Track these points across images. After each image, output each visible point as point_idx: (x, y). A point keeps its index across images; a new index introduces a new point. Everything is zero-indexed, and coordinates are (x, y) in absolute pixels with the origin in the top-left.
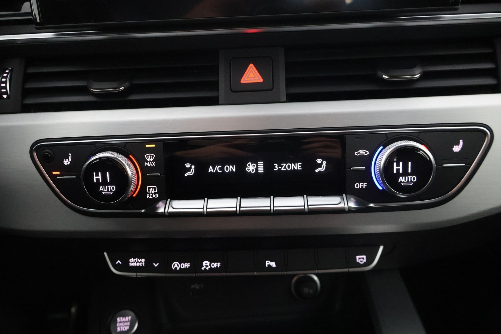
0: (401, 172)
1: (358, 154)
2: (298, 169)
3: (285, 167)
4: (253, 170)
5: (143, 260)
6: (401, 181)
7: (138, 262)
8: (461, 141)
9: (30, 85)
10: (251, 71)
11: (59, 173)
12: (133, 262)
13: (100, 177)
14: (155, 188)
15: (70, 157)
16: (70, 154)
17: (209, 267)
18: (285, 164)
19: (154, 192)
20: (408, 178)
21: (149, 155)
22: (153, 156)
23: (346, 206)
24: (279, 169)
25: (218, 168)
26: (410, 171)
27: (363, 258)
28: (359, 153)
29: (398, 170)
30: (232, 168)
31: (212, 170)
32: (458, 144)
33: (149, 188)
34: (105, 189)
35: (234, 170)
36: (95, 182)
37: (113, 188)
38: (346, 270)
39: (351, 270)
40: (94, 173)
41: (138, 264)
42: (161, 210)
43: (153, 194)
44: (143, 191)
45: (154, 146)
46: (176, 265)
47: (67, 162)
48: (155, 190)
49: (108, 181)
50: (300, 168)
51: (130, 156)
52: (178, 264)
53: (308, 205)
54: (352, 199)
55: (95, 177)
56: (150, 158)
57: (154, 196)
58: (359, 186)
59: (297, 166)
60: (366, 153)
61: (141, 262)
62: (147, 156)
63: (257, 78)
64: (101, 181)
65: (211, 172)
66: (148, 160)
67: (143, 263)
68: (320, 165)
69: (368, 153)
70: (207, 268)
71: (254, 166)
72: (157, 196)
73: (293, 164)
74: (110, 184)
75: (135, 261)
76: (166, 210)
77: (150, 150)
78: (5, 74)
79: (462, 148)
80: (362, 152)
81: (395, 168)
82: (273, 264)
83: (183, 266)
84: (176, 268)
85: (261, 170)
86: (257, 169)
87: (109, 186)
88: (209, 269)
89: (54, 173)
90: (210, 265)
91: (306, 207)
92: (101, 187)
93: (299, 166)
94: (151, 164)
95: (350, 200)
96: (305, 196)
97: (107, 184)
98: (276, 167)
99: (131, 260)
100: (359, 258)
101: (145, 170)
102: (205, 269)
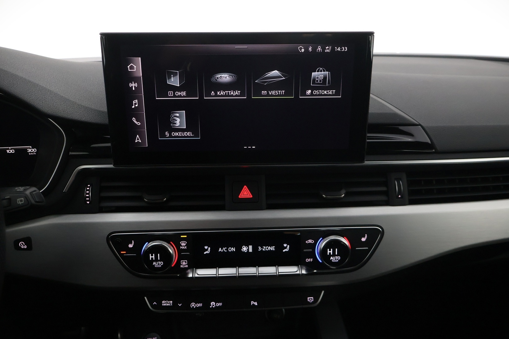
0: (332, 254)
1: (307, 242)
2: (273, 250)
3: (265, 249)
4: (246, 250)
5: (171, 302)
6: (332, 260)
7: (168, 303)
8: (366, 235)
9: (104, 194)
10: (245, 190)
11: (125, 252)
12: (165, 303)
13: (154, 257)
14: (186, 262)
15: (133, 242)
16: (133, 241)
17: (215, 306)
18: (265, 247)
19: (185, 264)
20: (336, 258)
21: (183, 242)
22: (185, 243)
23: (301, 273)
24: (262, 250)
25: (224, 249)
26: (336, 254)
27: (312, 299)
28: (309, 242)
29: (330, 253)
30: (233, 249)
31: (221, 250)
32: (364, 237)
33: (182, 262)
34: (157, 264)
35: (234, 250)
36: (150, 259)
37: (161, 263)
38: (301, 306)
39: (304, 306)
40: (150, 254)
41: (168, 305)
42: (190, 275)
43: (184, 265)
44: (178, 263)
45: (186, 236)
46: (193, 305)
47: (131, 246)
48: (186, 263)
49: (159, 259)
50: (274, 249)
51: (171, 242)
52: (194, 304)
53: (279, 273)
54: (304, 268)
55: (151, 257)
56: (183, 244)
57: (185, 266)
58: (308, 260)
59: (272, 248)
60: (312, 242)
61: (170, 303)
62: (181, 243)
63: (249, 195)
64: (154, 259)
65: (220, 251)
66: (182, 245)
67: (171, 304)
68: (286, 248)
69: (313, 242)
70: (214, 307)
71: (246, 248)
72: (187, 266)
73: (270, 247)
74: (160, 261)
75: (166, 302)
76: (194, 276)
77: (184, 239)
78: (88, 188)
79: (366, 239)
80: (310, 241)
81: (328, 252)
82: (256, 304)
83: (197, 305)
84: (193, 307)
85: (251, 250)
86: (248, 250)
87: (159, 262)
88: (215, 307)
89: (122, 252)
90: (215, 305)
91: (278, 274)
92: (154, 262)
93: (273, 248)
94: (184, 248)
95: (303, 268)
96: (277, 266)
97: (158, 261)
98: (260, 249)
99: (163, 302)
100: (309, 299)
101: (180, 251)
102: (212, 307)
